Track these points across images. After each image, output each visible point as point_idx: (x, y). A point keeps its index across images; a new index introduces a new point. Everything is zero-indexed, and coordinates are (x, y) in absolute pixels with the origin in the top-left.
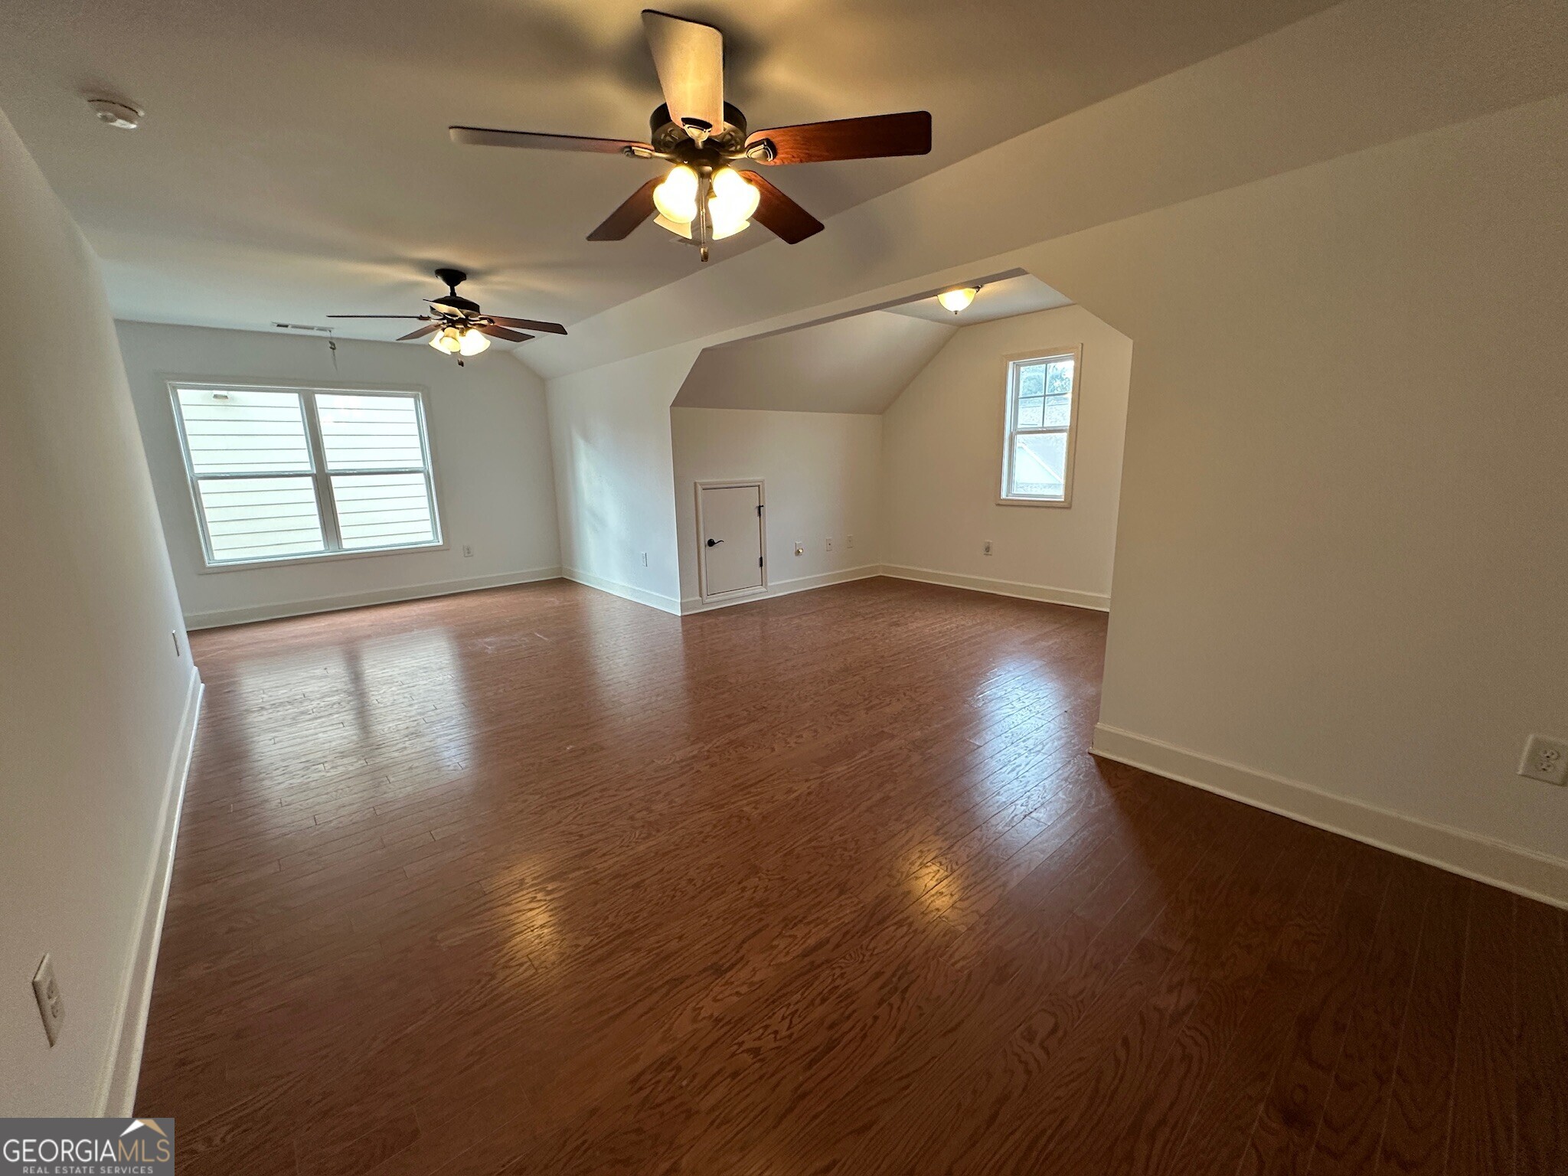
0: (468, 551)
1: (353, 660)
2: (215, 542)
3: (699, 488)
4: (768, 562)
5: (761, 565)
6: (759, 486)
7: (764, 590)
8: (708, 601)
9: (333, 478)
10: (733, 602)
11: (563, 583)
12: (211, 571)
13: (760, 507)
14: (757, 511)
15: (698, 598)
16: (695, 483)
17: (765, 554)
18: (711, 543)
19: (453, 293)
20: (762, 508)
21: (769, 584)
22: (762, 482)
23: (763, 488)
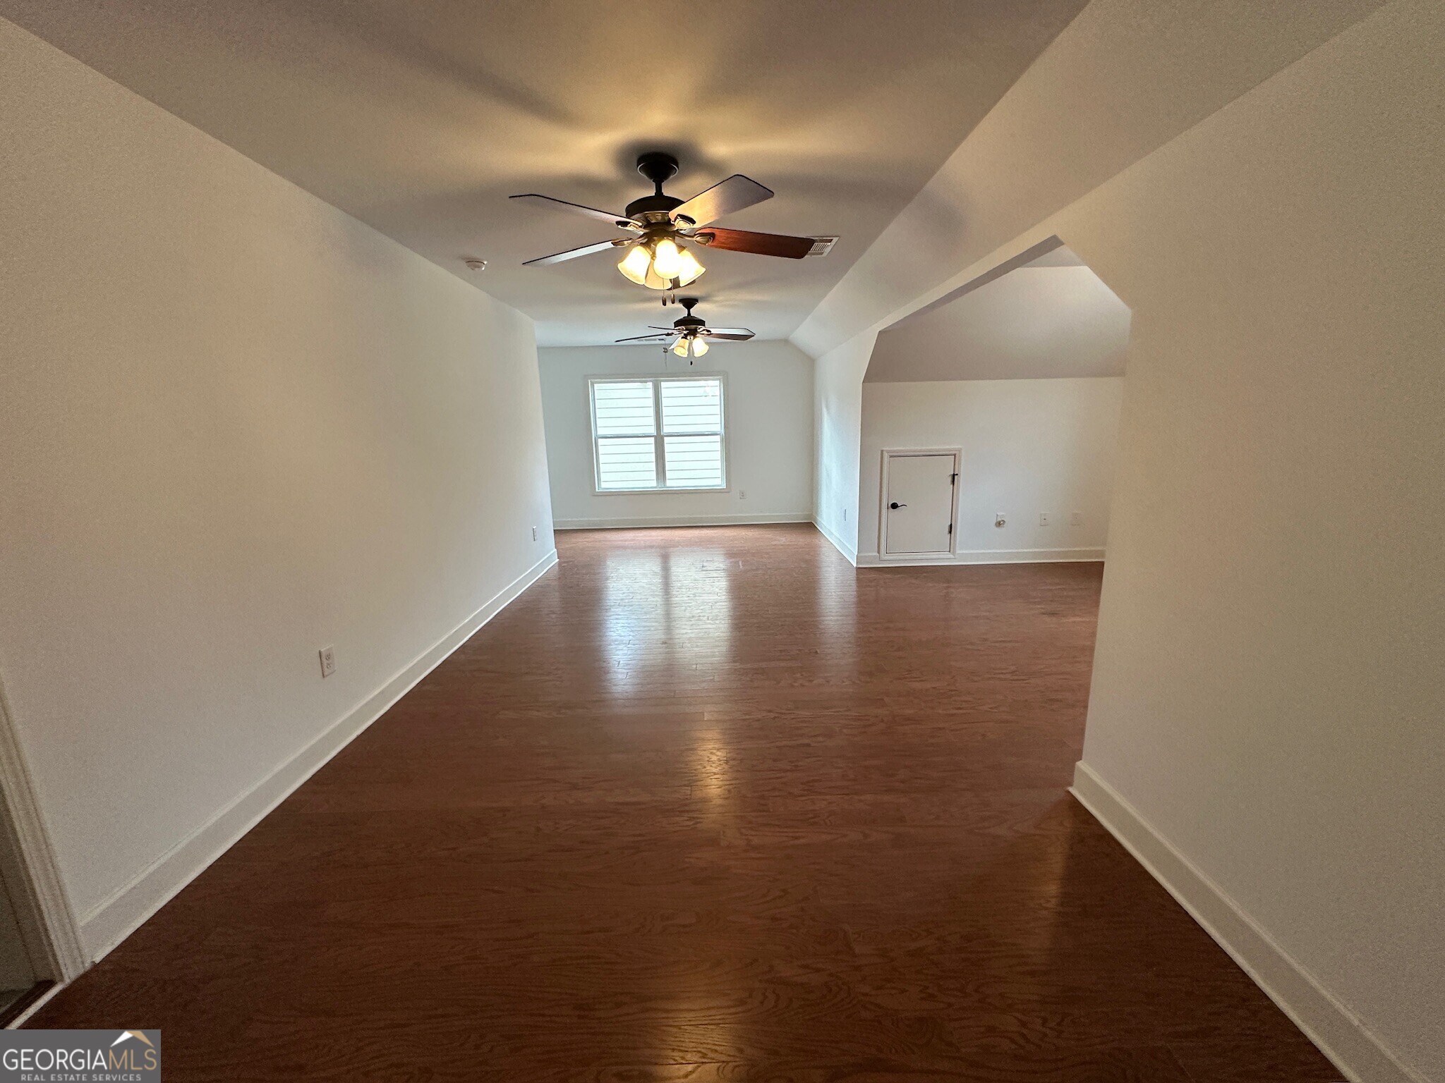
0: (743, 495)
1: (665, 559)
2: (603, 477)
3: (886, 455)
4: (958, 530)
5: (950, 532)
6: (955, 455)
7: (952, 556)
8: (886, 558)
9: (665, 438)
10: (910, 563)
11: (809, 527)
12: (599, 494)
13: (954, 475)
14: (950, 479)
15: (876, 554)
16: (882, 451)
17: (956, 521)
18: (894, 506)
19: (689, 314)
20: (956, 477)
21: (958, 552)
22: (960, 450)
23: (960, 460)
